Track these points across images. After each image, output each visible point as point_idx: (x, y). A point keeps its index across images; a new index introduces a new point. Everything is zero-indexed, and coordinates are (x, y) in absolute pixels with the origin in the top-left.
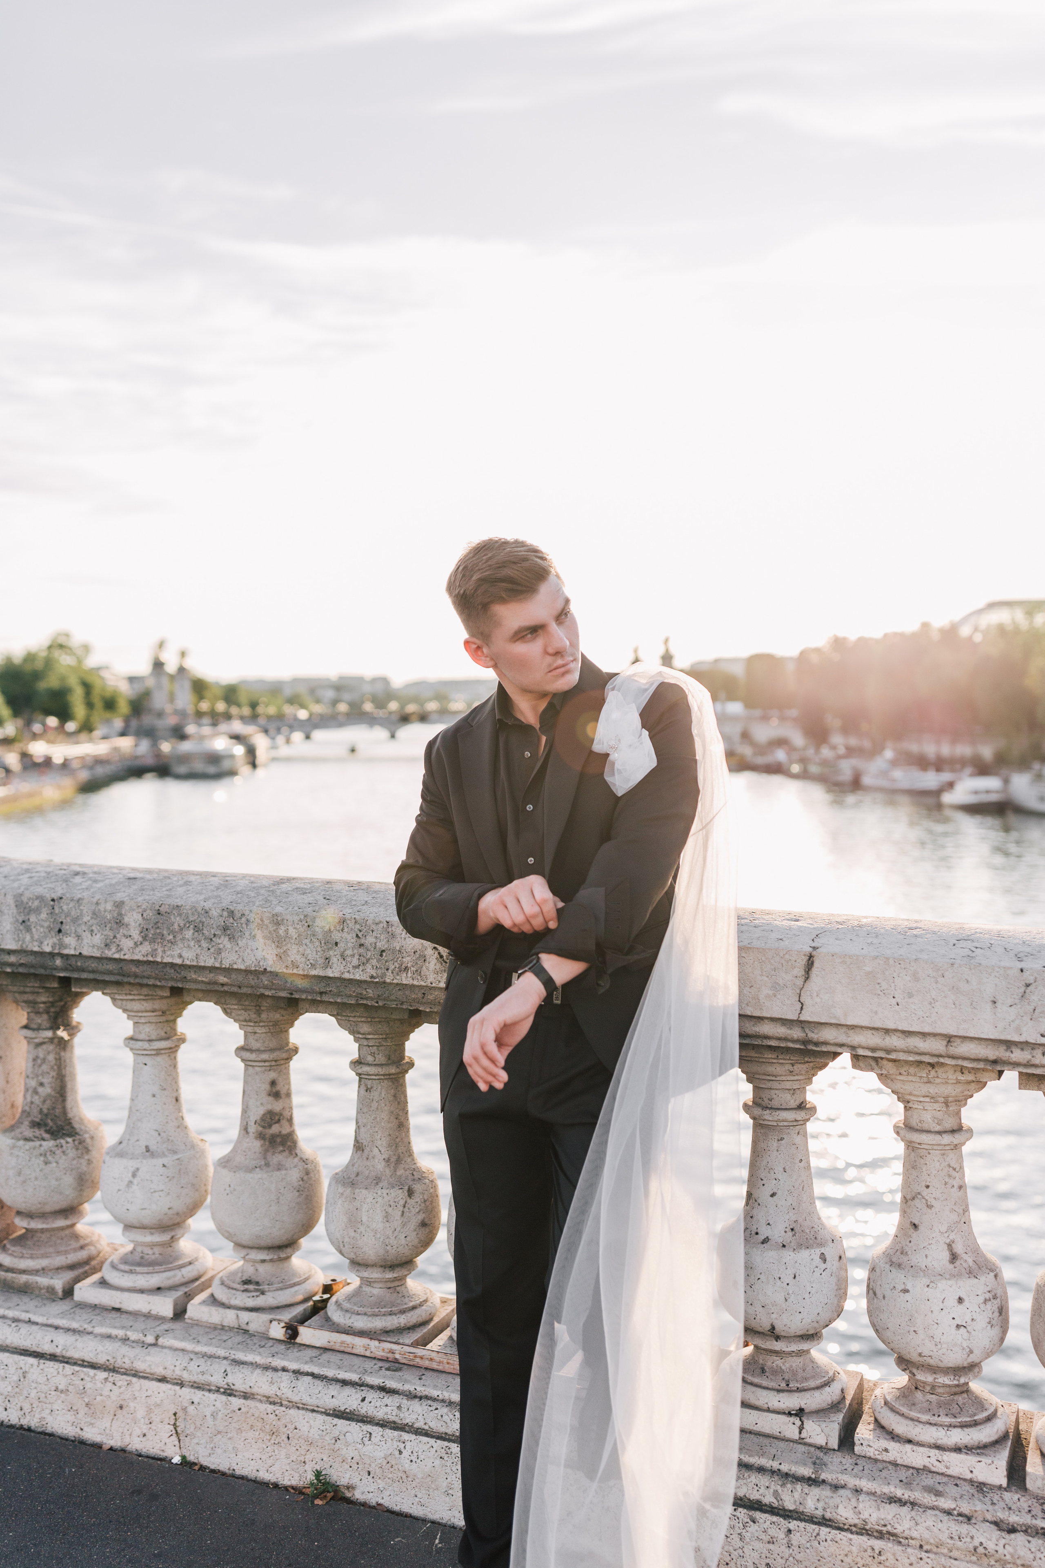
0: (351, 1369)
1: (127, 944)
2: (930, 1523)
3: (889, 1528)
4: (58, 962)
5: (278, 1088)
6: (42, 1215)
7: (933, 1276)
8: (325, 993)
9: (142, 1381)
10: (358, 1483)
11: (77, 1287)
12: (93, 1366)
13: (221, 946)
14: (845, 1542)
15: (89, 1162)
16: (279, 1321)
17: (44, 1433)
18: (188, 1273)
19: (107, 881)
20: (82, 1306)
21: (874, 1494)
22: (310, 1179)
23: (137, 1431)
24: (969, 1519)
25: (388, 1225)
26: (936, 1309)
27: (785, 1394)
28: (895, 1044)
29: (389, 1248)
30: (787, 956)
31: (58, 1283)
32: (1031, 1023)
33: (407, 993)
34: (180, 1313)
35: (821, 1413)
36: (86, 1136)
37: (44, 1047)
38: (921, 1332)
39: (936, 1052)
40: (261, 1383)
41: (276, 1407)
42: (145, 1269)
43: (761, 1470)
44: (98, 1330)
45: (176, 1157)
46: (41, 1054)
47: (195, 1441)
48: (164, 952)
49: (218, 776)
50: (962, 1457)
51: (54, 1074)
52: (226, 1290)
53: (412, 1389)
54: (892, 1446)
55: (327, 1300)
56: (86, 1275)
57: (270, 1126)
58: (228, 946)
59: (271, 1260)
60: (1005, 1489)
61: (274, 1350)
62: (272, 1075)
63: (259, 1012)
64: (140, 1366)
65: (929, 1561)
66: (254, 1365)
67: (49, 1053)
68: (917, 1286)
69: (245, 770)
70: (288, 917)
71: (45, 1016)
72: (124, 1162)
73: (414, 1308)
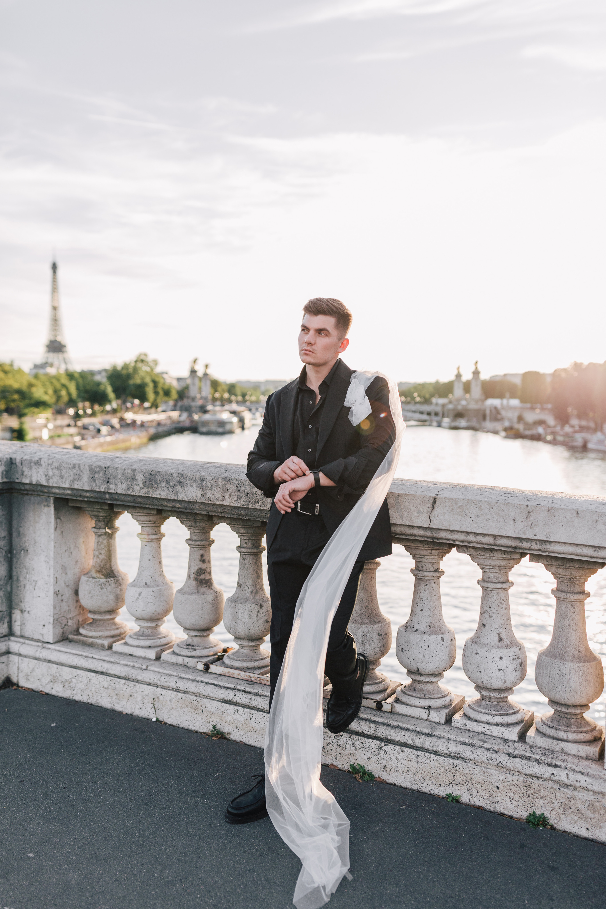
0: (231, 683)
1: (137, 488)
2: (479, 753)
3: (461, 755)
4: (107, 496)
5: (204, 558)
6: (100, 613)
7: (489, 647)
8: (223, 513)
9: (140, 685)
10: (232, 732)
11: (114, 645)
12: (119, 677)
13: (178, 490)
14: (441, 761)
15: (121, 590)
16: (201, 662)
17: (98, 706)
18: (163, 641)
19: (130, 461)
20: (116, 653)
21: (456, 741)
22: (218, 600)
23: (138, 707)
24: (496, 752)
25: (250, 620)
26: (490, 662)
27: (423, 700)
28: (472, 539)
29: (250, 631)
30: (425, 498)
31: (106, 643)
32: (530, 530)
33: (259, 513)
34: (158, 658)
35: (438, 708)
36: (120, 578)
37: (102, 537)
38: (483, 672)
39: (489, 543)
40: (192, 687)
41: (197, 698)
42: (144, 638)
43: (407, 730)
44: (122, 662)
45: (159, 588)
46: (101, 539)
47: (163, 712)
48: (153, 492)
49: (223, 434)
50: (499, 728)
51: (106, 549)
52: (179, 648)
53: (257, 692)
54: (469, 723)
55: (224, 655)
56: (118, 640)
57: (200, 575)
58: (181, 490)
59: (200, 636)
60: (517, 742)
61: (198, 674)
62: (202, 552)
63: (196, 522)
64: (139, 678)
65: (477, 769)
66: (189, 679)
67: (104, 539)
68: (482, 651)
69: (238, 431)
70: (207, 477)
71: (103, 523)
72: (136, 589)
73: (262, 659)
